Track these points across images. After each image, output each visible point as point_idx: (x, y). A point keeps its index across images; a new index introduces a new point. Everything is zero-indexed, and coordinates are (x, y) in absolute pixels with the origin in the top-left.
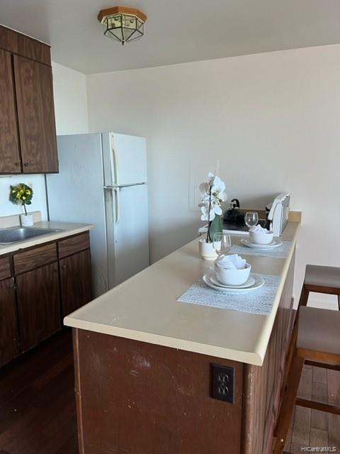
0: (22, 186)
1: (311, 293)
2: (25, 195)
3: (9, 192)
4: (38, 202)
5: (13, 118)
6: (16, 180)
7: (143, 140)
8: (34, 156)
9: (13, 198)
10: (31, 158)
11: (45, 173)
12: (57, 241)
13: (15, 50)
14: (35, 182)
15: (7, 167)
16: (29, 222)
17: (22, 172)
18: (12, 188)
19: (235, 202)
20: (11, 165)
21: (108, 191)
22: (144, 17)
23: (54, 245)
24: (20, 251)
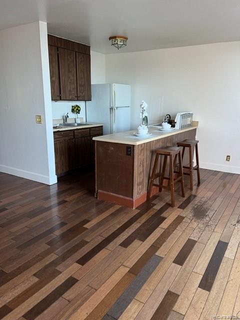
0: (77, 106)
1: (186, 148)
2: (77, 109)
3: (71, 108)
4: (82, 114)
5: (75, 78)
6: (74, 103)
7: (130, 86)
8: (82, 93)
9: (73, 111)
10: (81, 94)
11: (85, 101)
12: (90, 128)
13: (77, 50)
14: (81, 104)
15: (72, 98)
16: (79, 121)
17: (77, 100)
18: (73, 107)
19: (168, 116)
20: (74, 97)
21: (111, 109)
22: (127, 39)
23: (89, 129)
24: (77, 129)
